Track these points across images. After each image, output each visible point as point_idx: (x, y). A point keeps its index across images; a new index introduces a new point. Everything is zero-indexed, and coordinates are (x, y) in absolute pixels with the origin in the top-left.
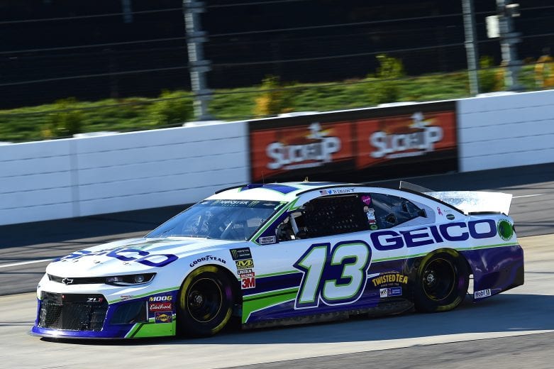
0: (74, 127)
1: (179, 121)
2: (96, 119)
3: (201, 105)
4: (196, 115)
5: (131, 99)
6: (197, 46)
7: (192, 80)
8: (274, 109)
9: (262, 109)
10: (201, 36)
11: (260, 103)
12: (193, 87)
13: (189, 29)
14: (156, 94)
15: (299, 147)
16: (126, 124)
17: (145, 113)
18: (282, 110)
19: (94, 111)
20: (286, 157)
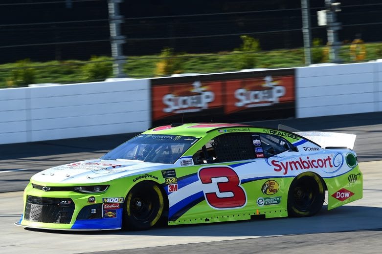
0: (29, 79)
1: (103, 78)
2: (44, 74)
3: (118, 67)
4: (114, 73)
5: (69, 61)
6: (116, 25)
7: (112, 49)
8: (169, 71)
9: (161, 70)
10: (120, 19)
11: (159, 66)
12: (113, 54)
13: (111, 14)
14: (87, 58)
15: (185, 98)
16: (66, 78)
17: (79, 71)
18: (175, 72)
19: (43, 69)
20: (176, 105)
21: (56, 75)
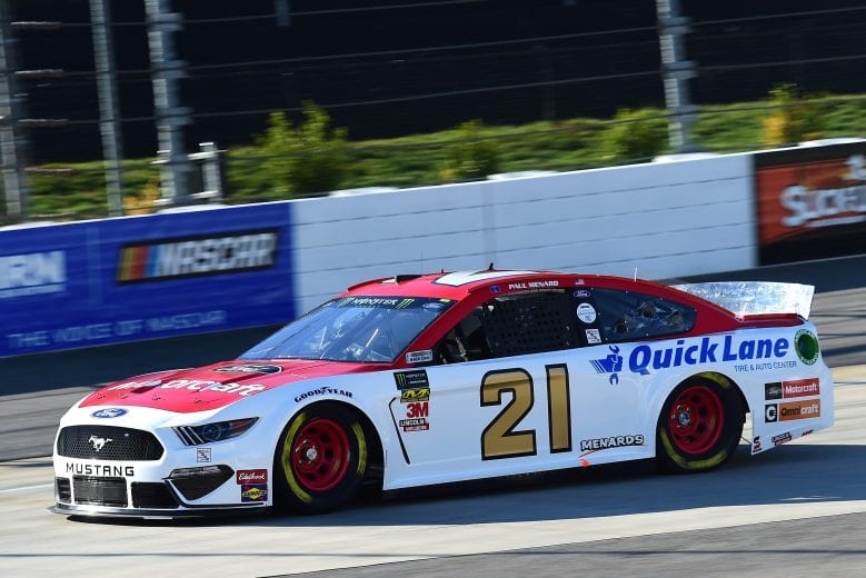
0: (486, 165)
1: (646, 155)
2: (521, 152)
3: (682, 130)
4: (672, 144)
5: (573, 121)
6: (675, 39)
7: (667, 91)
8: (792, 135)
9: (772, 134)
10: (682, 25)
11: (771, 125)
12: (668, 101)
13: (663, 14)
14: (609, 113)
15: (831, 192)
16: (568, 158)
17: (596, 142)
18: (804, 135)
19: (518, 140)
20: (811, 208)
21: (545, 152)
